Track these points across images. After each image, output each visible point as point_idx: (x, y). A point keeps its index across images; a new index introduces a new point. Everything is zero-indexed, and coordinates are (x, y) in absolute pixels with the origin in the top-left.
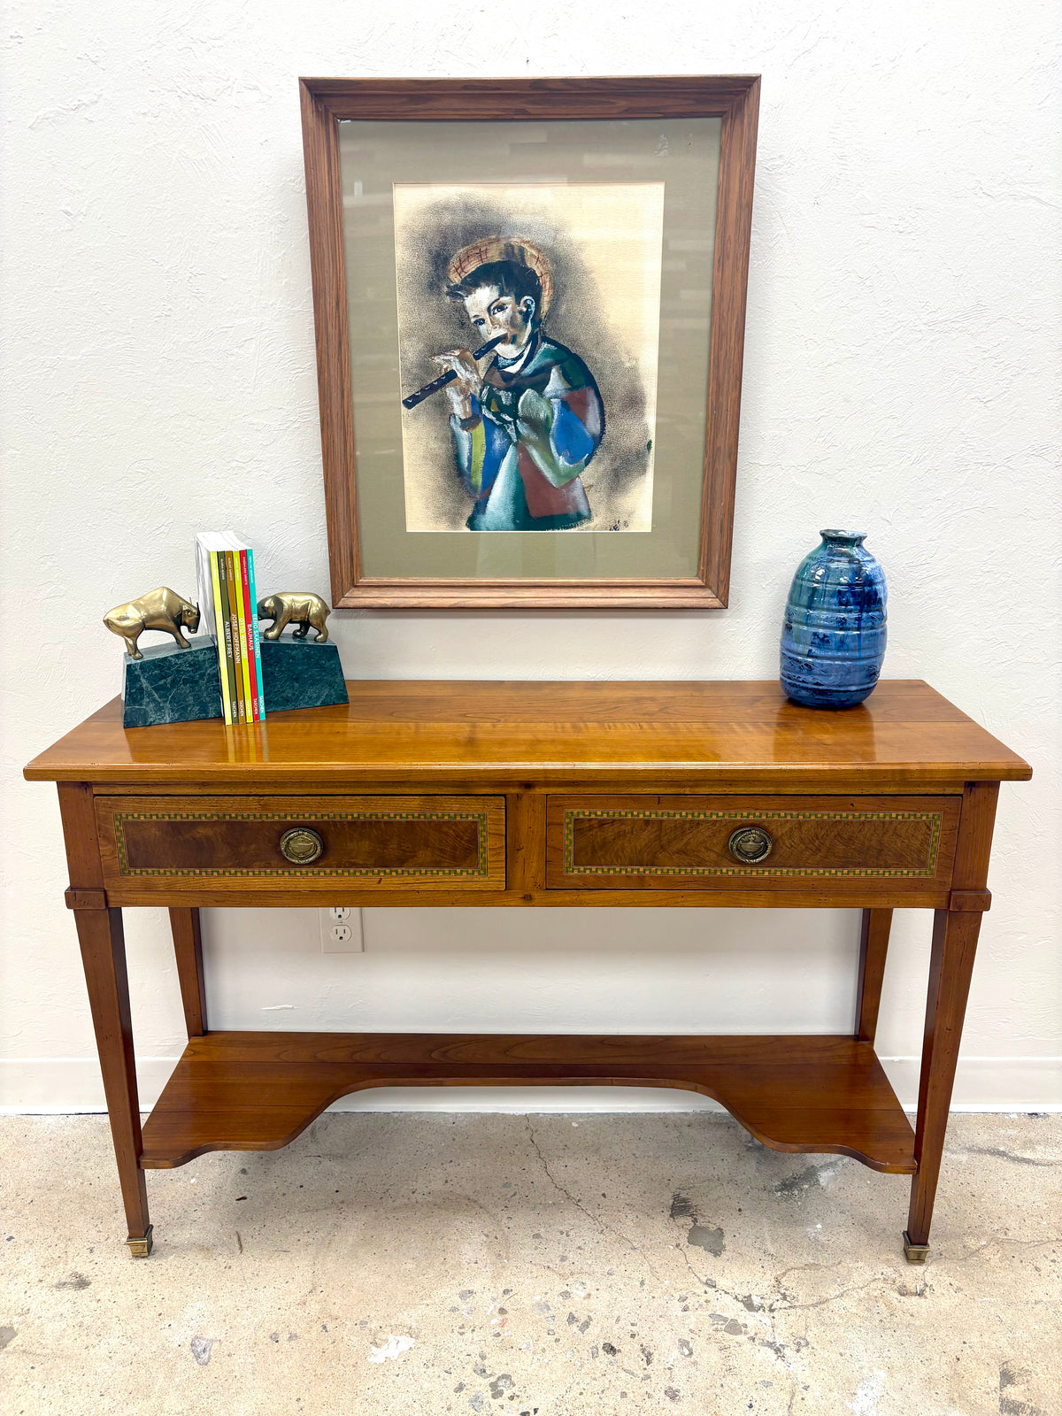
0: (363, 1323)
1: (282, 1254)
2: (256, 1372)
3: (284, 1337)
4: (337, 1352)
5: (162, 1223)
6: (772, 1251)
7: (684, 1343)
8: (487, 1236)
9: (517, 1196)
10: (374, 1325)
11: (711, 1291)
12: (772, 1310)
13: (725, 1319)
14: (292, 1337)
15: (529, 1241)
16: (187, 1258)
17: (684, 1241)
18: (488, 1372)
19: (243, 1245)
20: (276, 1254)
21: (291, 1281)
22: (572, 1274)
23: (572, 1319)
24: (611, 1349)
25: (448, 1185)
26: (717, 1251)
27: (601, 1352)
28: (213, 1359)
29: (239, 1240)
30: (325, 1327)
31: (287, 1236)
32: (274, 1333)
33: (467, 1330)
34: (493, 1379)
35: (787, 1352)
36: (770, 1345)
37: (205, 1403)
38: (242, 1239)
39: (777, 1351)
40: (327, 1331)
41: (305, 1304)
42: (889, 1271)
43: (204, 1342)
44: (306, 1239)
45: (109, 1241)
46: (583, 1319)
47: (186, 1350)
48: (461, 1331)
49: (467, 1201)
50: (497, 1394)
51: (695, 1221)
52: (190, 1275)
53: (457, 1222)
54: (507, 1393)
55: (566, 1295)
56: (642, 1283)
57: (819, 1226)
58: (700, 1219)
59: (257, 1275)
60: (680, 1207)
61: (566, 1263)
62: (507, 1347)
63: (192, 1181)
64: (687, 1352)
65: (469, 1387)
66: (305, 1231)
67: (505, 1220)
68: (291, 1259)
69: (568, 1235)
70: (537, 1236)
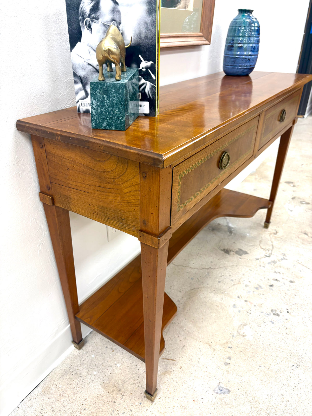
0: (233, 336)
1: (185, 348)
2: (241, 375)
3: (228, 361)
4: (243, 348)
5: (137, 385)
6: (252, 245)
7: (275, 272)
8: (212, 292)
9: (199, 279)
10: (235, 334)
11: (259, 260)
12: (271, 254)
13: (271, 262)
14: (229, 358)
15: (220, 284)
16: (166, 381)
17: (239, 256)
18: (269, 313)
19: (172, 358)
20: (183, 350)
21: (200, 350)
22: (239, 281)
23: (257, 288)
24: (271, 286)
25: (182, 291)
26: (246, 253)
27: (272, 288)
28: (228, 388)
29: (168, 359)
30: (229, 347)
31: (176, 343)
32: (225, 363)
33: (249, 312)
34: (272, 314)
35: (285, 258)
36: (282, 259)
37: (250, 397)
38: (168, 358)
39: (285, 259)
40: (232, 347)
41: (214, 349)
42: (268, 232)
43: (217, 389)
44: (182, 338)
45: (133, 410)
46: (258, 286)
47: (219, 396)
48: (249, 313)
49: (193, 290)
50: (278, 315)
51: (233, 251)
52: (177, 382)
53: (201, 296)
54: (279, 313)
55: (246, 286)
56: (250, 270)
57: (248, 234)
58: (233, 250)
59: (191, 359)
60: (227, 251)
61: (234, 280)
62: (261, 306)
63: (118, 365)
64: (279, 273)
65: (273, 320)
66: (177, 337)
67: (208, 286)
68: (190, 346)
69: (223, 276)
70: (219, 282)
